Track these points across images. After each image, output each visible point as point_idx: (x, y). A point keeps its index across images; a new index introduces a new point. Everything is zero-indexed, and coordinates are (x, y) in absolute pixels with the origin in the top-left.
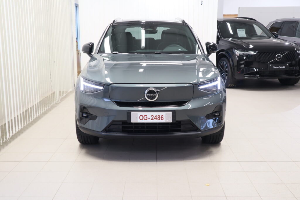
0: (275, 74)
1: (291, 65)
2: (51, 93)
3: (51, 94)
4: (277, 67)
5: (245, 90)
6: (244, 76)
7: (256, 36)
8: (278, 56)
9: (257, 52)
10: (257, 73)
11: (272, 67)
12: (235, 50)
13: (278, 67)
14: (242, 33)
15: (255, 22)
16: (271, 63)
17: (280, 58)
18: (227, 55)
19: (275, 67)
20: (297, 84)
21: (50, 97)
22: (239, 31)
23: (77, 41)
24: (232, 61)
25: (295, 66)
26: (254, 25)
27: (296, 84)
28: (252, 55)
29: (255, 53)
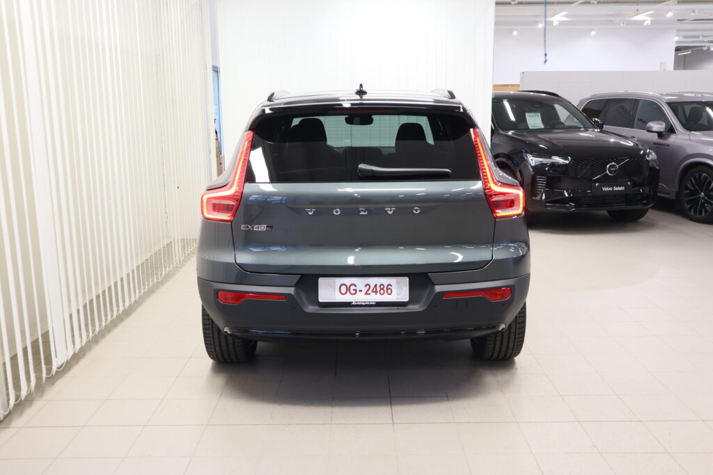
0: (605, 200)
1: (635, 185)
2: (166, 243)
3: (168, 245)
4: (609, 187)
5: (545, 232)
6: (546, 206)
7: (561, 126)
8: (611, 167)
9: (570, 158)
10: (570, 199)
11: (600, 187)
12: (528, 155)
13: (611, 189)
14: (534, 121)
15: (558, 100)
16: (597, 181)
17: (615, 171)
18: (509, 163)
19: (605, 189)
20: (643, 219)
21: (164, 251)
22: (529, 116)
23: (217, 139)
24: (522, 176)
25: (641, 185)
26: (557, 106)
27: (641, 218)
28: (560, 166)
29: (567, 162)
